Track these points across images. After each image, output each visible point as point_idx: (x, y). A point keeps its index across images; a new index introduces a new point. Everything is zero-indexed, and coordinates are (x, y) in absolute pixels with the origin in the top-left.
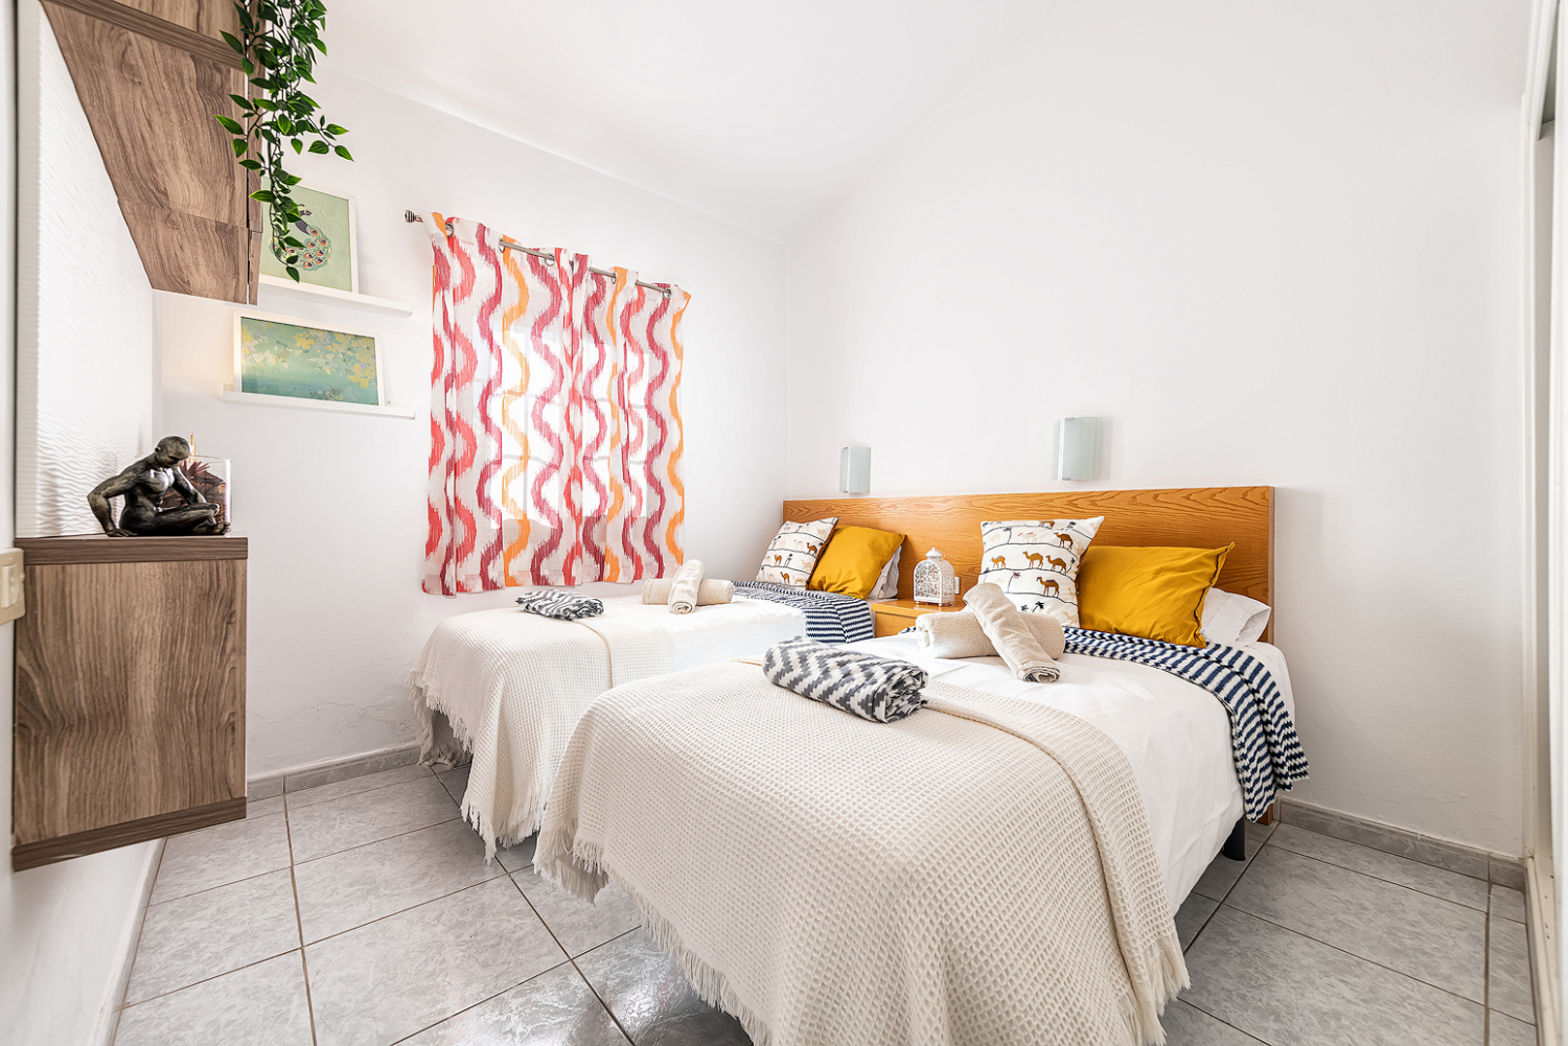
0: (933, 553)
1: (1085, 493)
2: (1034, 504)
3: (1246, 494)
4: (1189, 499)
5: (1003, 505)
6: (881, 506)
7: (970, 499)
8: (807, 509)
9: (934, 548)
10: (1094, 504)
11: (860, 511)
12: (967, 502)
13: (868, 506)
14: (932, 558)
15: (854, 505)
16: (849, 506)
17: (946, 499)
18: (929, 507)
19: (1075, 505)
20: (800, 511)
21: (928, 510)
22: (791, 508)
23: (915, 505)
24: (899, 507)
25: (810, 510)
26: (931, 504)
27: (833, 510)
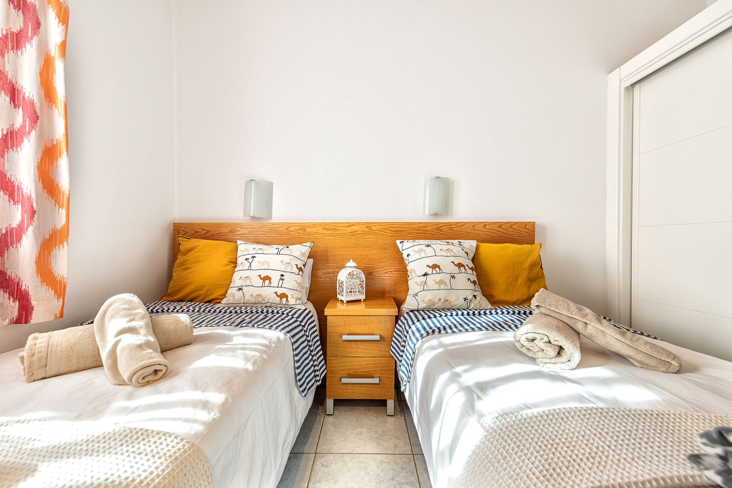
0: (351, 263)
1: (447, 223)
2: (415, 229)
3: (526, 225)
4: (501, 227)
5: (393, 229)
6: (290, 229)
7: (369, 225)
8: (206, 230)
9: (351, 260)
10: (451, 229)
11: (268, 233)
12: (367, 227)
13: (277, 229)
14: (350, 267)
15: (261, 228)
16: (256, 228)
17: (350, 225)
18: (335, 230)
19: (441, 230)
20: (196, 232)
21: (334, 232)
22: (184, 229)
23: (323, 228)
24: (308, 230)
25: (210, 231)
26: (338, 228)
27: (238, 231)
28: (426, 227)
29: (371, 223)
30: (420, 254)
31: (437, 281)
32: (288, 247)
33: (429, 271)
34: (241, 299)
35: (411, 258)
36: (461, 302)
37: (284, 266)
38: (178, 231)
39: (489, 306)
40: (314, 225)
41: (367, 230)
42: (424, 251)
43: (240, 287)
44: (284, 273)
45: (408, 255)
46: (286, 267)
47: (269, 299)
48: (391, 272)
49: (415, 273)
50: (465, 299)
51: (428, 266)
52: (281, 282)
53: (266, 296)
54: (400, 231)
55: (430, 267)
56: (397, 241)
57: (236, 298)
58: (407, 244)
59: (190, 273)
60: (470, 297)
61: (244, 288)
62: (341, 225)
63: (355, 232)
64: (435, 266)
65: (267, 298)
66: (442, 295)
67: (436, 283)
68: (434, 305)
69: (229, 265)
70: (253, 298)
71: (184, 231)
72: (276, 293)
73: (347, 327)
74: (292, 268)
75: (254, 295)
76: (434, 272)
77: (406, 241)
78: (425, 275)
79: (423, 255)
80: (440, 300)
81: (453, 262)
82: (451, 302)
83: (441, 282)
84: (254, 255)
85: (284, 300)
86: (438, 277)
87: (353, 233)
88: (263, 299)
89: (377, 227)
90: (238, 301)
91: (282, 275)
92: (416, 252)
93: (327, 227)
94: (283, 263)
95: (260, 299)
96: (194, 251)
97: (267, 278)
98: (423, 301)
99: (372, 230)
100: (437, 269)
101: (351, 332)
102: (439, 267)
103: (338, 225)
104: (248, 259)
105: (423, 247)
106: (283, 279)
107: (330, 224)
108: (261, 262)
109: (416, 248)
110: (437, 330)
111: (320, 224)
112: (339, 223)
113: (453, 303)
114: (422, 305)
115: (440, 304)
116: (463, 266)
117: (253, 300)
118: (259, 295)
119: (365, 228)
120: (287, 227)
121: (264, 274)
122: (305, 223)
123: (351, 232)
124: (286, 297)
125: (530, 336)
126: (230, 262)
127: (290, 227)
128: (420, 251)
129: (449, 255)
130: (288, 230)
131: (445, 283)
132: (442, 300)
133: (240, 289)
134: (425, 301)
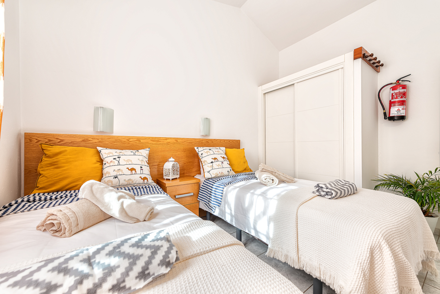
1: (210, 139)
2: (198, 142)
5: (188, 142)
6: (130, 140)
7: (177, 139)
8: (60, 139)
9: (172, 158)
10: (212, 142)
11: (114, 142)
12: (175, 140)
13: (121, 140)
14: (171, 161)
15: (109, 139)
16: (105, 139)
17: (167, 139)
18: (158, 141)
19: (208, 143)
20: (50, 141)
21: (158, 143)
22: (37, 138)
23: (151, 140)
24: (142, 141)
25: (63, 140)
26: (160, 140)
27: (90, 141)
28: (203, 141)
29: (178, 138)
30: (207, 153)
31: (217, 165)
32: (138, 151)
33: (213, 161)
34: (117, 183)
35: (203, 156)
36: (227, 173)
37: (141, 162)
38: (30, 139)
39: (235, 174)
40: (145, 138)
41: (175, 142)
42: (209, 152)
43: (115, 176)
44: (142, 166)
45: (202, 154)
46: (142, 162)
47: (136, 181)
48: (187, 163)
49: (207, 162)
50: (228, 171)
51: (212, 158)
52: (142, 171)
53: (134, 180)
54: (191, 143)
55: (213, 159)
56: (195, 148)
57: (113, 183)
58: (200, 149)
59: (65, 170)
60: (229, 171)
61: (118, 176)
62: (161, 139)
63: (169, 142)
64: (215, 159)
65: (135, 181)
66: (220, 170)
67: (217, 166)
68: (218, 175)
69: (97, 163)
70: (126, 181)
71: (36, 139)
72: (141, 177)
73: (177, 192)
74: (144, 163)
75: (127, 180)
76: (215, 161)
77: (199, 148)
78: (212, 162)
79: (209, 154)
80: (220, 172)
81: (221, 156)
82: (223, 173)
83: (219, 165)
84: (119, 156)
85: (146, 181)
86: (218, 163)
87: (168, 143)
88: (132, 182)
89: (180, 141)
90: (115, 185)
91: (141, 167)
92: (206, 153)
93: (154, 140)
94: (140, 160)
95: (131, 182)
96: (62, 154)
97: (132, 169)
98: (213, 174)
99: (178, 142)
100: (216, 160)
101: (179, 194)
102: (217, 159)
103: (160, 139)
104: (115, 158)
105: (208, 150)
106: (142, 169)
107: (155, 138)
108: (126, 160)
109: (205, 151)
110: (229, 183)
111: (149, 138)
112: (160, 138)
113: (224, 174)
114: (213, 176)
115: (220, 174)
116: (225, 158)
117: (126, 183)
118: (130, 180)
119: (174, 141)
120: (128, 139)
121: (130, 167)
122: (140, 137)
123: (167, 143)
124: (147, 179)
125: (265, 178)
126: (97, 161)
127: (130, 139)
128: (207, 152)
129: (219, 153)
130: (129, 141)
131: (220, 166)
132: (221, 173)
133: (116, 177)
134: (214, 174)
